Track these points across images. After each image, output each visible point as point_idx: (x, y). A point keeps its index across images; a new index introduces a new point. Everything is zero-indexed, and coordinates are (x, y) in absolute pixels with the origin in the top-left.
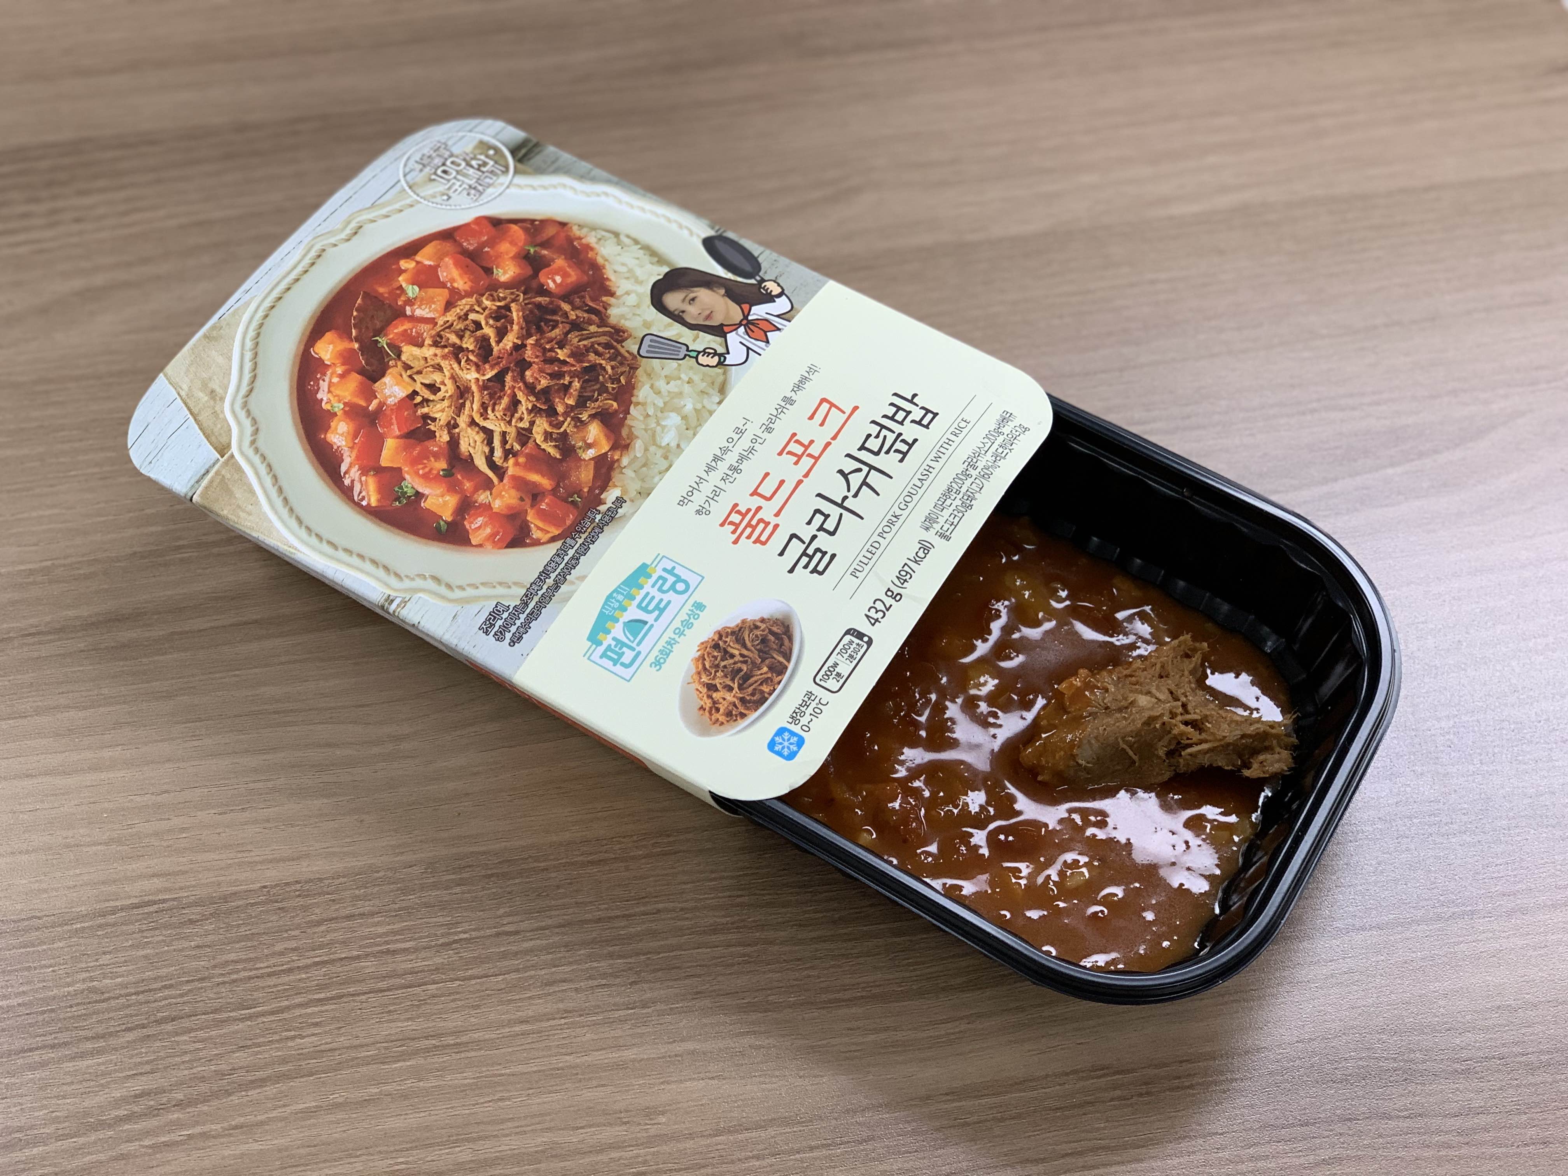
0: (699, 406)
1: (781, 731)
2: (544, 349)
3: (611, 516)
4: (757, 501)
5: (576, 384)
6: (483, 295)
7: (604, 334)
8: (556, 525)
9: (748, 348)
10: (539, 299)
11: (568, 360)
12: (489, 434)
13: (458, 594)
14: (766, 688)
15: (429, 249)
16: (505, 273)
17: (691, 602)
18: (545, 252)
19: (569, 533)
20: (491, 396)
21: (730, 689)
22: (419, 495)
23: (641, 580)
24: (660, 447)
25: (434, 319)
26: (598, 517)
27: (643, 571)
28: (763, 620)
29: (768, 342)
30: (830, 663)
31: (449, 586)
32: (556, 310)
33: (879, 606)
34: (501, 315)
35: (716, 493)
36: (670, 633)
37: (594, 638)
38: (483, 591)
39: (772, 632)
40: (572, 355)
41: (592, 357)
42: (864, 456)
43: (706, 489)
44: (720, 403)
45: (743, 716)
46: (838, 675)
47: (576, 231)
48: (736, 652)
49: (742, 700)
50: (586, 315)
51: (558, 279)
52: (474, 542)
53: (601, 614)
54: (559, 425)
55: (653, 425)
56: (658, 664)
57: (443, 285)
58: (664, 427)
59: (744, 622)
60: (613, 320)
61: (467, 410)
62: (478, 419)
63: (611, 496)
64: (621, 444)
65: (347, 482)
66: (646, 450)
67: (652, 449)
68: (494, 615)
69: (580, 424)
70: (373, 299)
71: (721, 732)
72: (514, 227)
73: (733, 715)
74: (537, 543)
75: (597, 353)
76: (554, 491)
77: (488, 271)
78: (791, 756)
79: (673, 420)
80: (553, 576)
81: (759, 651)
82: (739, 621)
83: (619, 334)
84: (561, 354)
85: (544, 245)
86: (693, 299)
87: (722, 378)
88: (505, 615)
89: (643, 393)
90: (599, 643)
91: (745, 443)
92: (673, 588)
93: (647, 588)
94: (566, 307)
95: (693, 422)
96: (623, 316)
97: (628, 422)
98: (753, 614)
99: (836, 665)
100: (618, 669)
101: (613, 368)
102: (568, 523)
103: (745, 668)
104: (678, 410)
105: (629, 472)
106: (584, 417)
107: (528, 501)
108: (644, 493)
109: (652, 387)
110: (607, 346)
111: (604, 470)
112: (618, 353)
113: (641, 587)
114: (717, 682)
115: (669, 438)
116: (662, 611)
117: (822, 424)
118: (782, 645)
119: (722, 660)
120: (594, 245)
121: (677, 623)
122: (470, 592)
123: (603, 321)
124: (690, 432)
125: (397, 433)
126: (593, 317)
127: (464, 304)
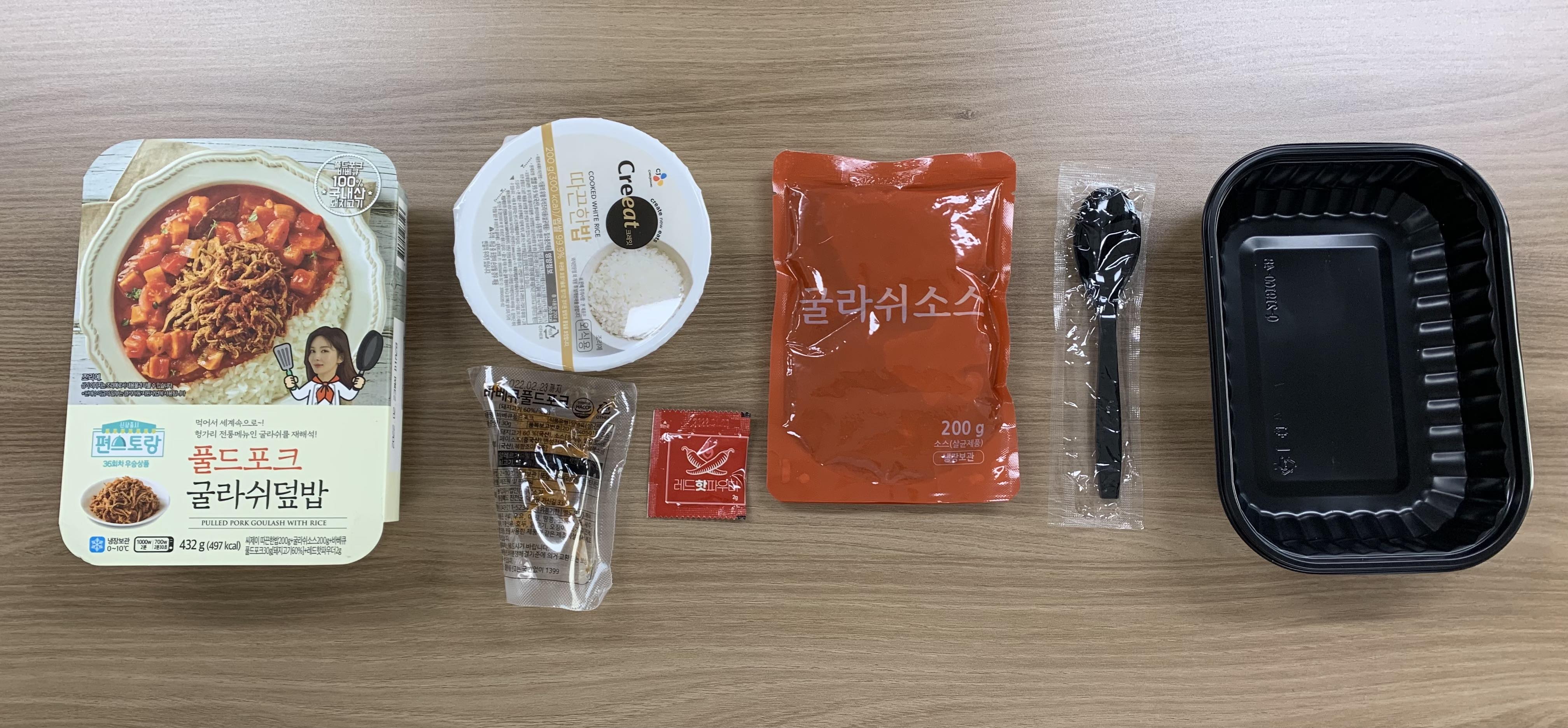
0: (258, 395)
1: (102, 539)
2: (252, 302)
3: (172, 395)
4: (218, 455)
5: (239, 331)
6: (269, 251)
7: (278, 324)
8: (154, 374)
9: (308, 397)
10: (282, 280)
11: (252, 317)
12: (189, 309)
13: (95, 353)
14: (120, 519)
15: (284, 207)
16: (290, 253)
17: (146, 459)
18: (315, 262)
19: (152, 381)
20: (211, 296)
21: (111, 503)
22: (136, 301)
23: (146, 430)
24: (224, 392)
25: (241, 239)
26: (169, 389)
27: (151, 427)
28: (155, 496)
29: (318, 403)
30: (149, 539)
31: (97, 347)
32: (280, 292)
33: (192, 544)
34: (263, 268)
35: (213, 434)
36: (125, 459)
37: (105, 428)
38: (102, 363)
39: (151, 504)
40: (256, 317)
41: (260, 327)
42: (273, 488)
43: (212, 428)
44: (266, 404)
45: (101, 517)
46: (145, 547)
47: (339, 269)
48: (132, 495)
49: (109, 512)
50: (285, 308)
51: (301, 280)
52: (126, 343)
53: (119, 423)
54: (210, 338)
55: (235, 381)
56: (107, 464)
57: (265, 229)
58: (236, 387)
59: (149, 488)
60: (289, 323)
61: (195, 291)
62: (193, 300)
63: (184, 387)
64: (215, 373)
65: (126, 264)
66: (219, 387)
67: (221, 389)
68: (93, 376)
69: (217, 348)
70: (238, 202)
71: (87, 512)
72: (323, 238)
73: (99, 513)
74: (140, 371)
75: (264, 330)
76: (172, 360)
77: (287, 244)
78: (93, 550)
79: (243, 388)
80: (127, 389)
81: (138, 504)
82: (148, 486)
83: (282, 330)
84: (254, 312)
85: (320, 259)
86: (325, 351)
87: (282, 395)
88: (96, 381)
89: (251, 365)
90: (104, 432)
91: (247, 430)
92: (150, 446)
93: (143, 435)
94: (285, 295)
95: (246, 399)
96: (294, 325)
97: (230, 369)
98: (155, 491)
99: (150, 542)
100: (96, 448)
101: (259, 341)
102: (159, 378)
103: (126, 503)
104: (251, 387)
105: (202, 387)
106: (222, 347)
107: (160, 352)
108: (194, 402)
109: (258, 366)
110: (271, 330)
111: (196, 375)
112: (269, 338)
113: (142, 432)
114: (112, 496)
115: (231, 393)
116: (135, 449)
117: (280, 458)
118: (147, 513)
119: (125, 491)
120: (334, 282)
121: (132, 460)
122: (99, 358)
123: (284, 319)
124: (240, 401)
125: (165, 268)
126: (286, 313)
127: (260, 247)
